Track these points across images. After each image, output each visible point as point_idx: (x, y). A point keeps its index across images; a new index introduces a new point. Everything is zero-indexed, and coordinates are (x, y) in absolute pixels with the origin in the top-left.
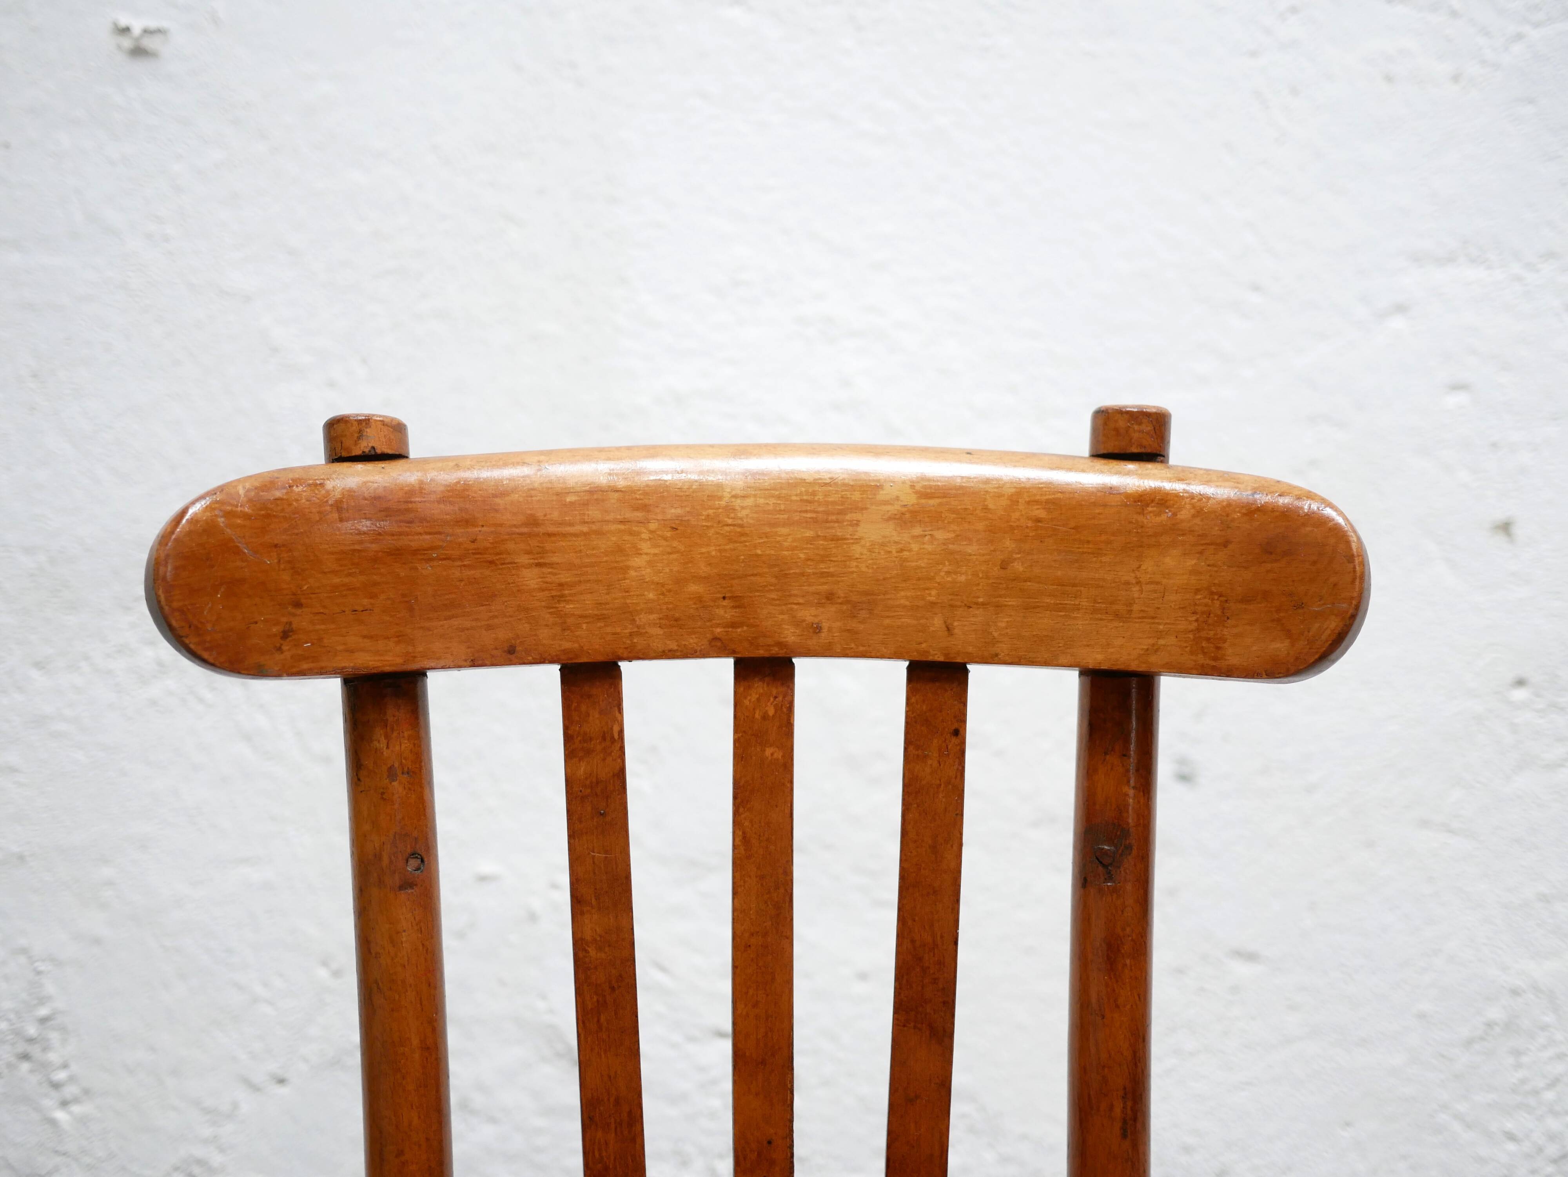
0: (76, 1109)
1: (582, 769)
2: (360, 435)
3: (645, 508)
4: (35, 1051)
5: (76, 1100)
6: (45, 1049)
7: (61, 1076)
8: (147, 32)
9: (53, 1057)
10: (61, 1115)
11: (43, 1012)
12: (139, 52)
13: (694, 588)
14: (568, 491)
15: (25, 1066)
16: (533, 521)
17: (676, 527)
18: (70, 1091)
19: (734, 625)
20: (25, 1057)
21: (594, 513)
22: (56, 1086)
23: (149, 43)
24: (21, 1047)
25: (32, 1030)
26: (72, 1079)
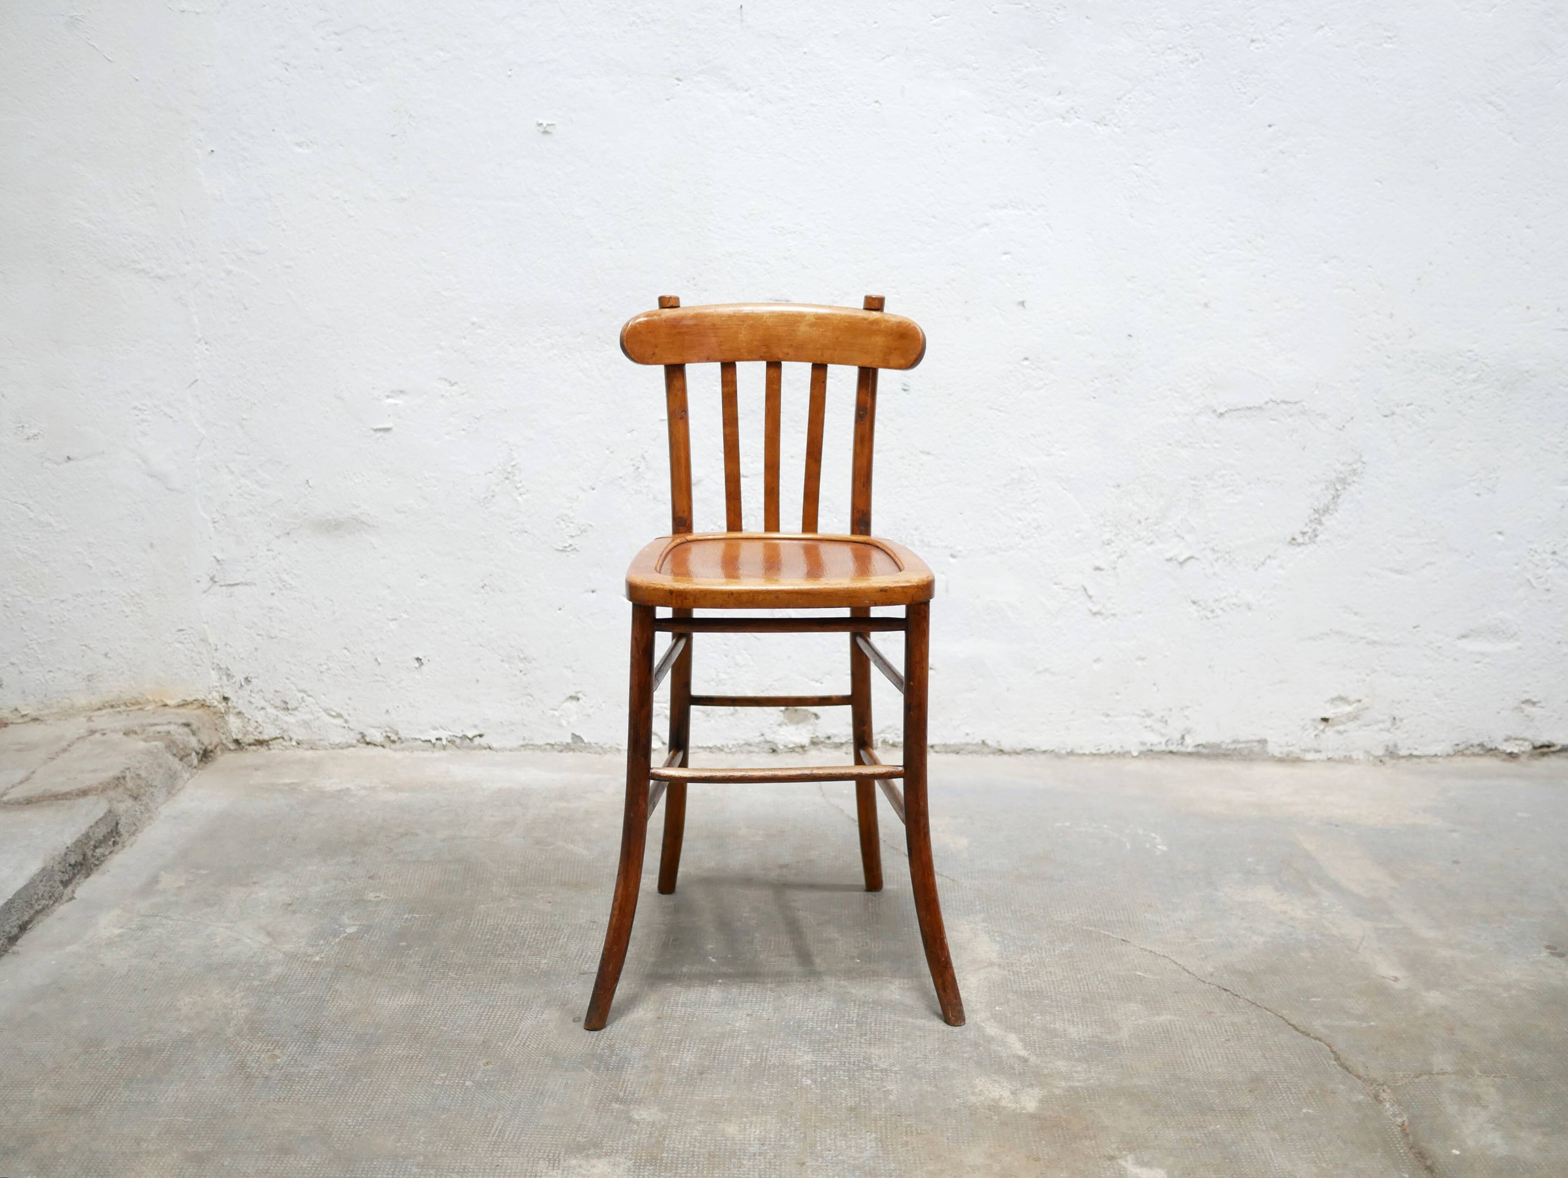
0: (524, 496)
1: (726, 390)
2: (669, 301)
3: (743, 321)
4: (510, 476)
5: (524, 494)
6: (514, 476)
7: (519, 485)
8: (548, 125)
9: (516, 478)
10: (519, 498)
11: (513, 463)
12: (545, 132)
13: (756, 343)
14: (723, 316)
15: (507, 481)
16: (714, 325)
17: (752, 327)
18: (522, 490)
19: (766, 352)
20: (507, 478)
21: (729, 322)
22: (517, 488)
23: (548, 129)
24: (506, 475)
25: (510, 470)
26: (523, 486)
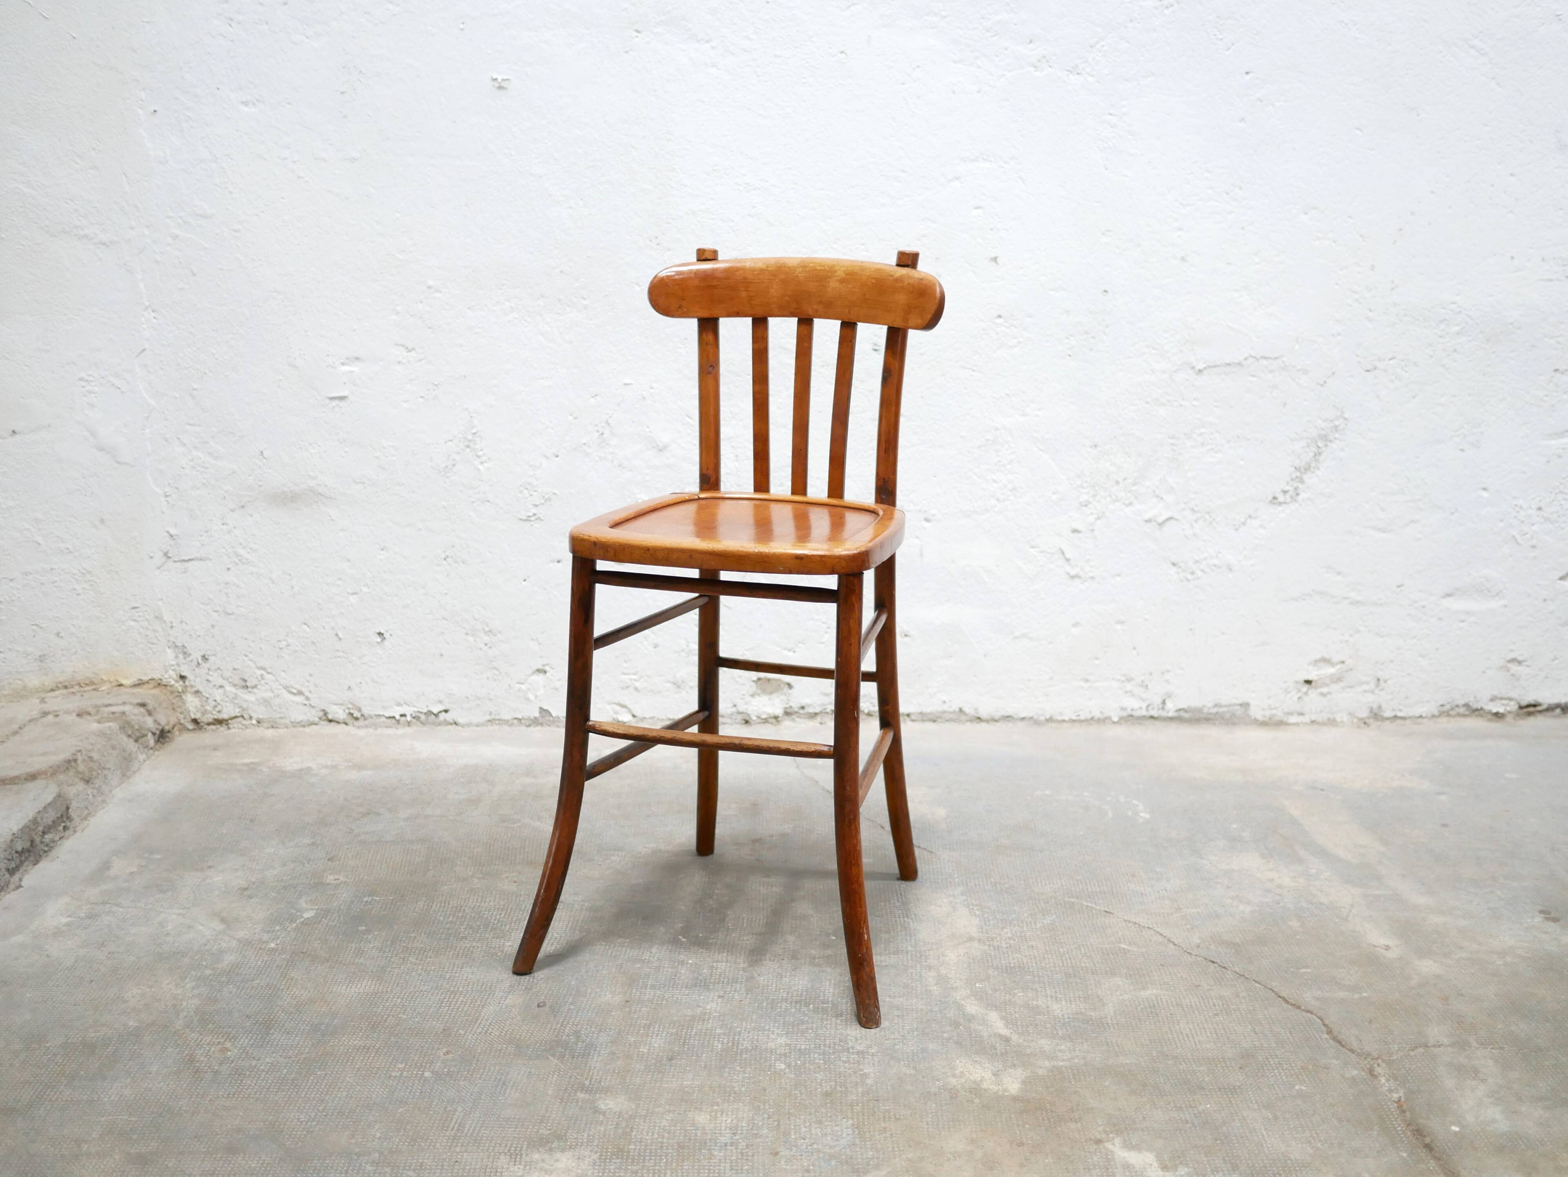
0: (486, 465)
1: (756, 346)
2: (707, 254)
3: (775, 276)
4: (471, 444)
5: (486, 462)
6: (475, 444)
7: (481, 453)
8: (503, 80)
9: (477, 446)
10: (481, 467)
11: (474, 431)
12: (500, 88)
13: (787, 298)
14: (755, 270)
15: (468, 450)
18: (484, 459)
19: (796, 309)
20: (468, 447)
22: (479, 457)
23: (504, 84)
24: (466, 443)
25: (470, 437)
26: (484, 454)
